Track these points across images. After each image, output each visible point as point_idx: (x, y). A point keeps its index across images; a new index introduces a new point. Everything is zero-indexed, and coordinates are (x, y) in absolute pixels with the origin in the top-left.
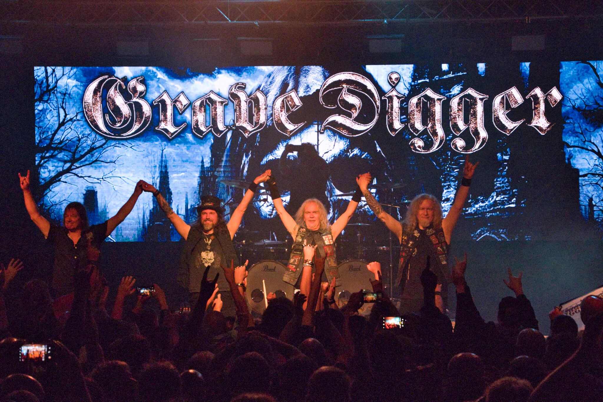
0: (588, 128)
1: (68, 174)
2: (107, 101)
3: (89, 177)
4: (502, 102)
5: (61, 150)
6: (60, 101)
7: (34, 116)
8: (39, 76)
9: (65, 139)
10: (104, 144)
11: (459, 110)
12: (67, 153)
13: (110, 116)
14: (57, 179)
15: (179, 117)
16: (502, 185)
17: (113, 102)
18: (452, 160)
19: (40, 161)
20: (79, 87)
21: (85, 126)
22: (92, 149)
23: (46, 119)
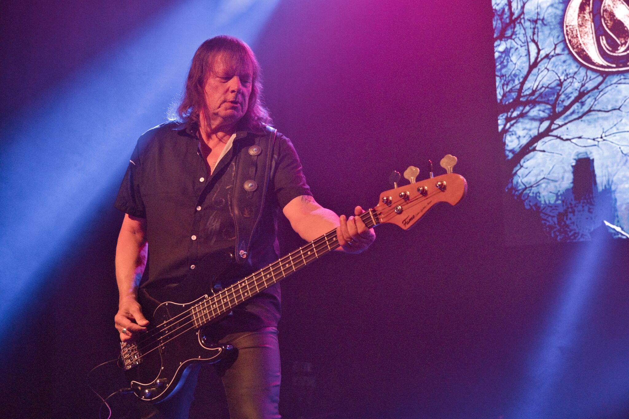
1: (546, 139)
3: (580, 138)
5: (534, 103)
6: (530, 33)
7: (492, 61)
8: (498, 5)
9: (539, 87)
10: (600, 84)
12: (542, 107)
14: (530, 148)
17: (612, 15)
19: (505, 125)
20: (556, 5)
21: (568, 62)
22: (582, 94)
23: (510, 63)
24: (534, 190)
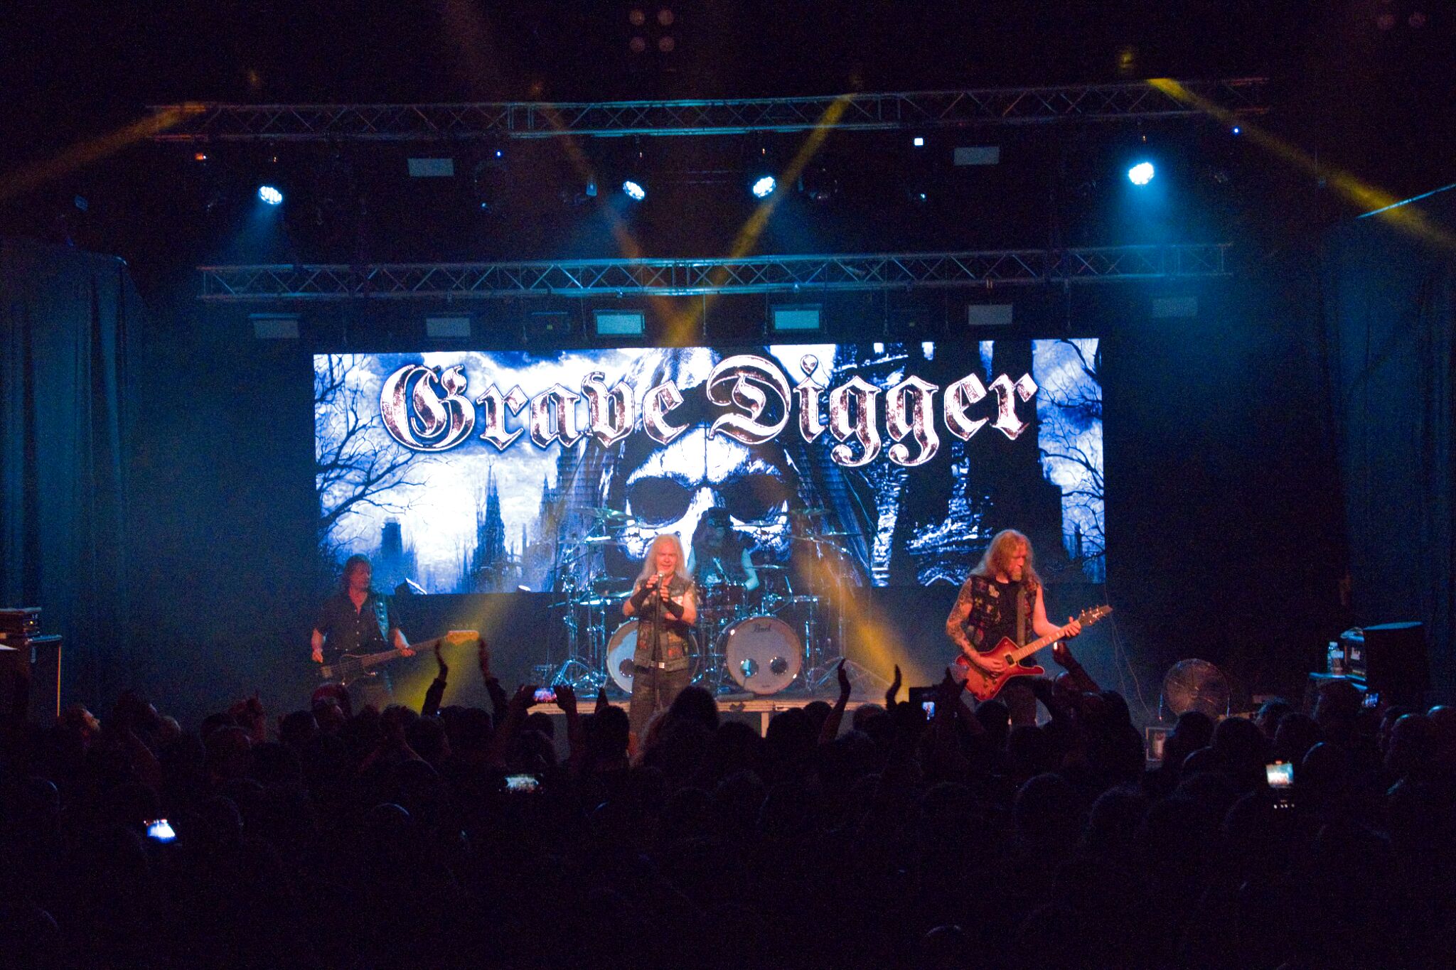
0: (1072, 431)
1: (361, 502)
2: (413, 400)
3: (390, 505)
4: (957, 396)
5: (350, 467)
6: (349, 402)
7: (313, 422)
8: (320, 368)
9: (356, 453)
10: (409, 460)
11: (899, 406)
12: (358, 472)
13: (418, 419)
14: (346, 509)
15: (512, 421)
16: (959, 509)
17: (422, 401)
18: (890, 474)
19: (323, 485)
20: (374, 381)
21: (383, 436)
22: (393, 467)
23: (330, 427)
24: (347, 547)
